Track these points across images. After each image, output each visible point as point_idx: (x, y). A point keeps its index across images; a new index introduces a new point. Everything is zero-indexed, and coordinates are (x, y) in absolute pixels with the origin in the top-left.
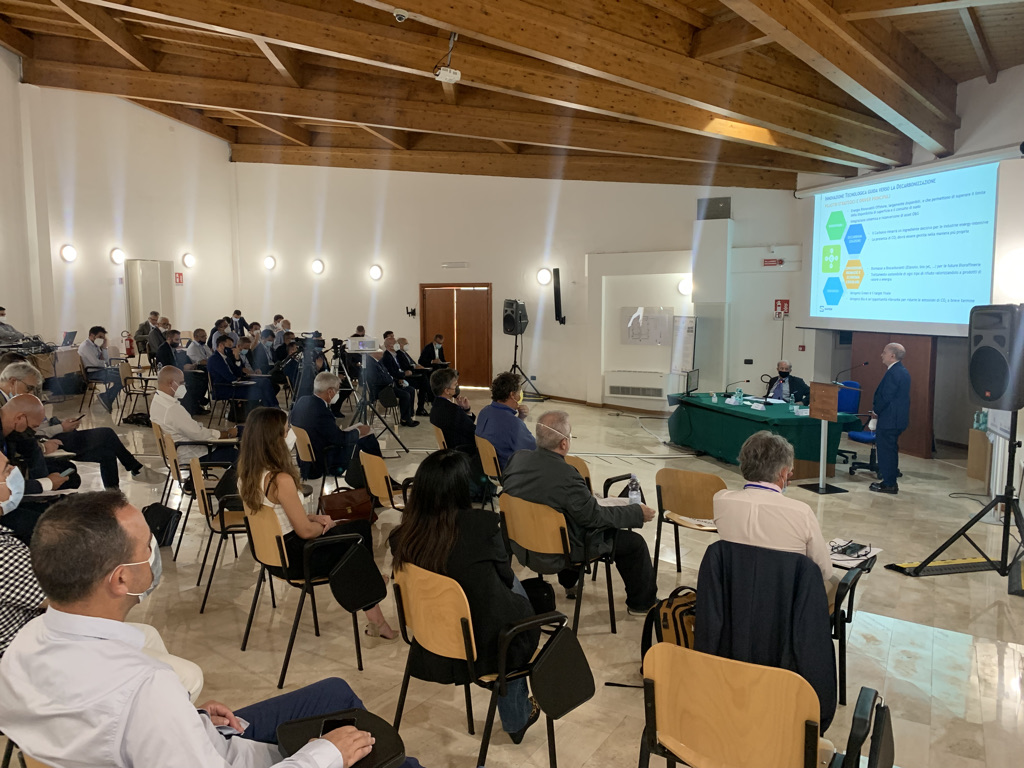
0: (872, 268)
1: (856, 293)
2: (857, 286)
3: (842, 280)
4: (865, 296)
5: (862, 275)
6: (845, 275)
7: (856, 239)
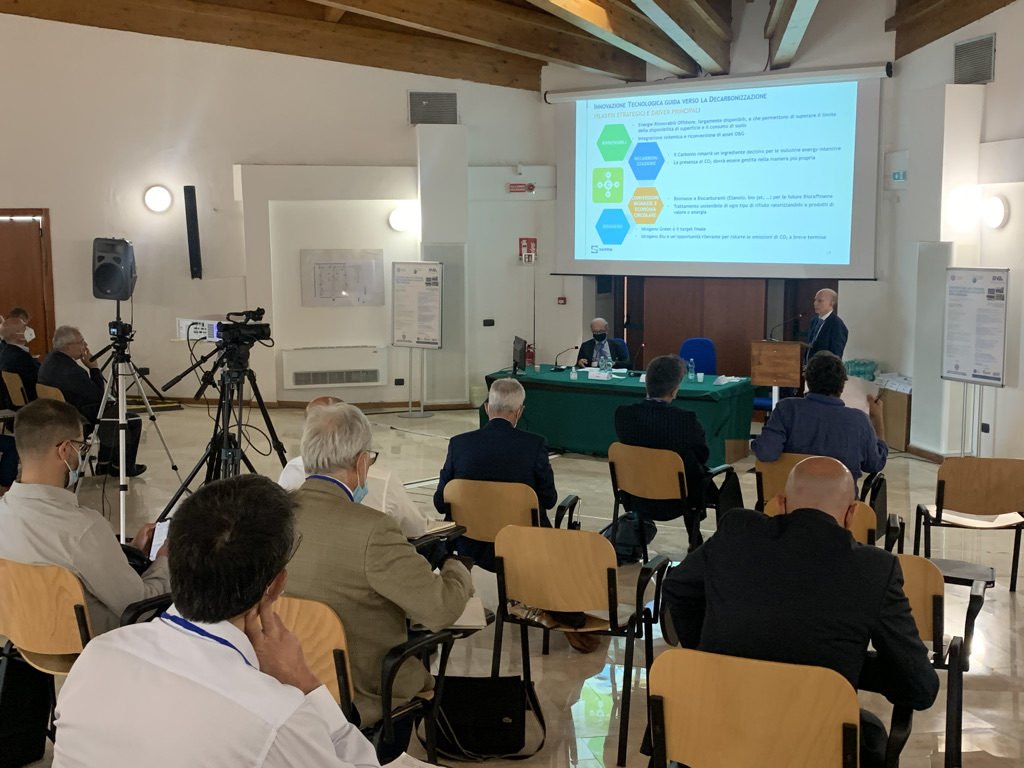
0: (675, 198)
1: (650, 230)
2: (653, 221)
3: (627, 212)
4: (664, 233)
5: (660, 206)
6: (631, 206)
7: (648, 161)
